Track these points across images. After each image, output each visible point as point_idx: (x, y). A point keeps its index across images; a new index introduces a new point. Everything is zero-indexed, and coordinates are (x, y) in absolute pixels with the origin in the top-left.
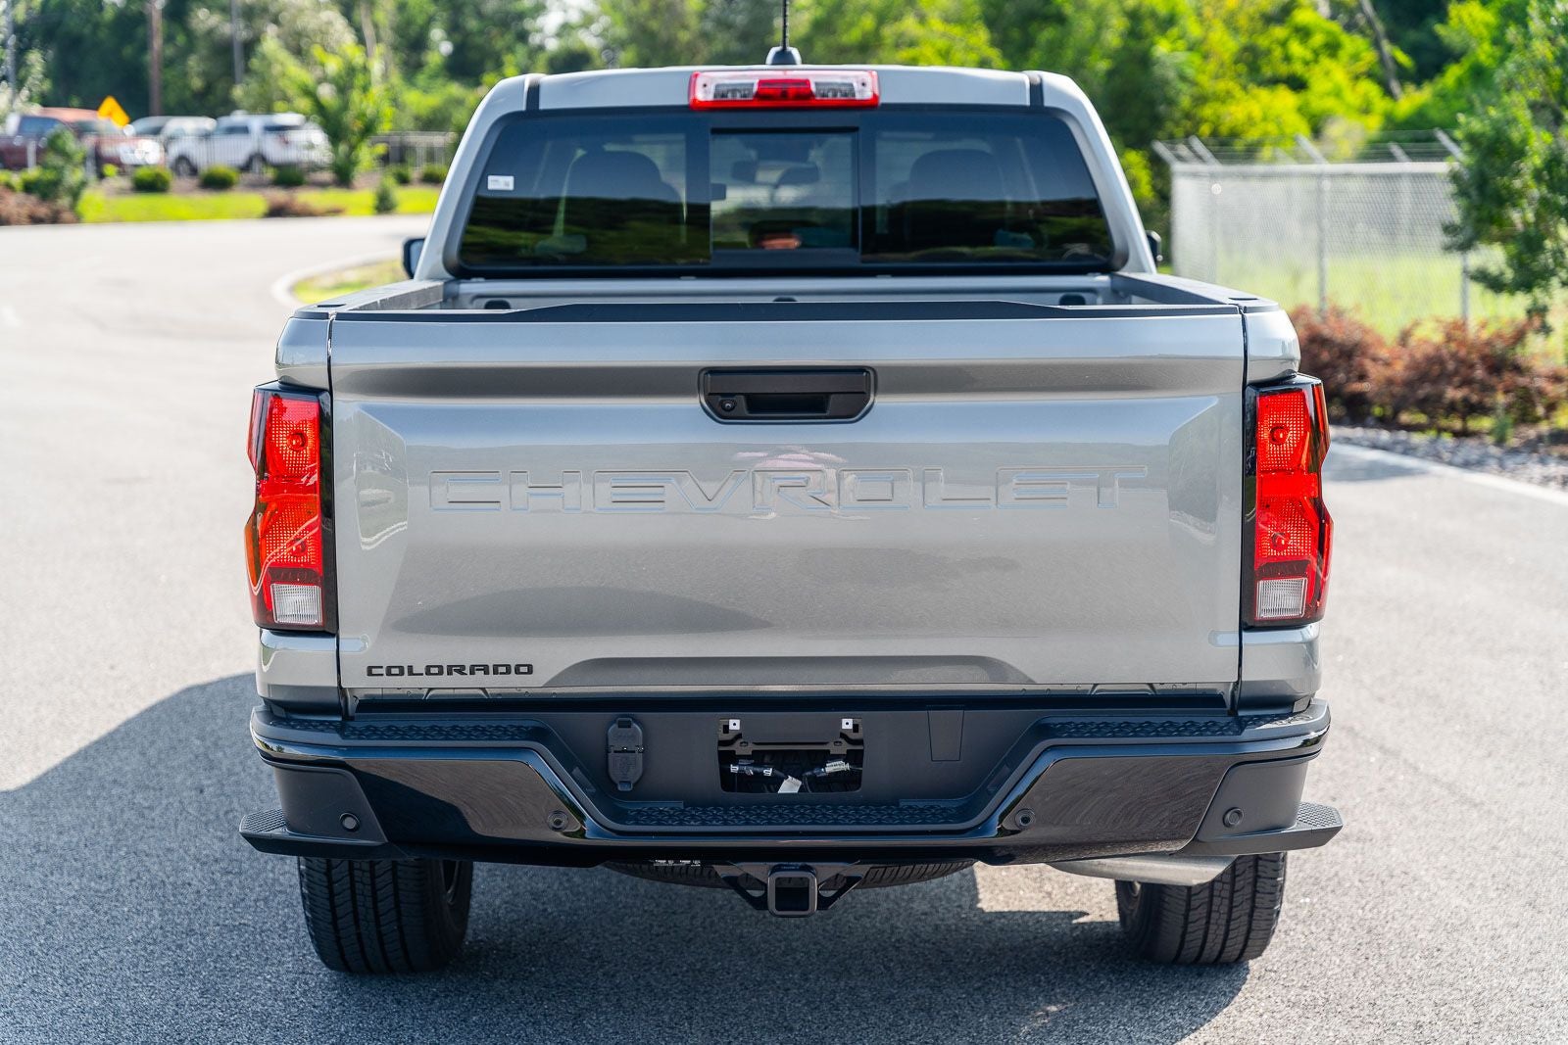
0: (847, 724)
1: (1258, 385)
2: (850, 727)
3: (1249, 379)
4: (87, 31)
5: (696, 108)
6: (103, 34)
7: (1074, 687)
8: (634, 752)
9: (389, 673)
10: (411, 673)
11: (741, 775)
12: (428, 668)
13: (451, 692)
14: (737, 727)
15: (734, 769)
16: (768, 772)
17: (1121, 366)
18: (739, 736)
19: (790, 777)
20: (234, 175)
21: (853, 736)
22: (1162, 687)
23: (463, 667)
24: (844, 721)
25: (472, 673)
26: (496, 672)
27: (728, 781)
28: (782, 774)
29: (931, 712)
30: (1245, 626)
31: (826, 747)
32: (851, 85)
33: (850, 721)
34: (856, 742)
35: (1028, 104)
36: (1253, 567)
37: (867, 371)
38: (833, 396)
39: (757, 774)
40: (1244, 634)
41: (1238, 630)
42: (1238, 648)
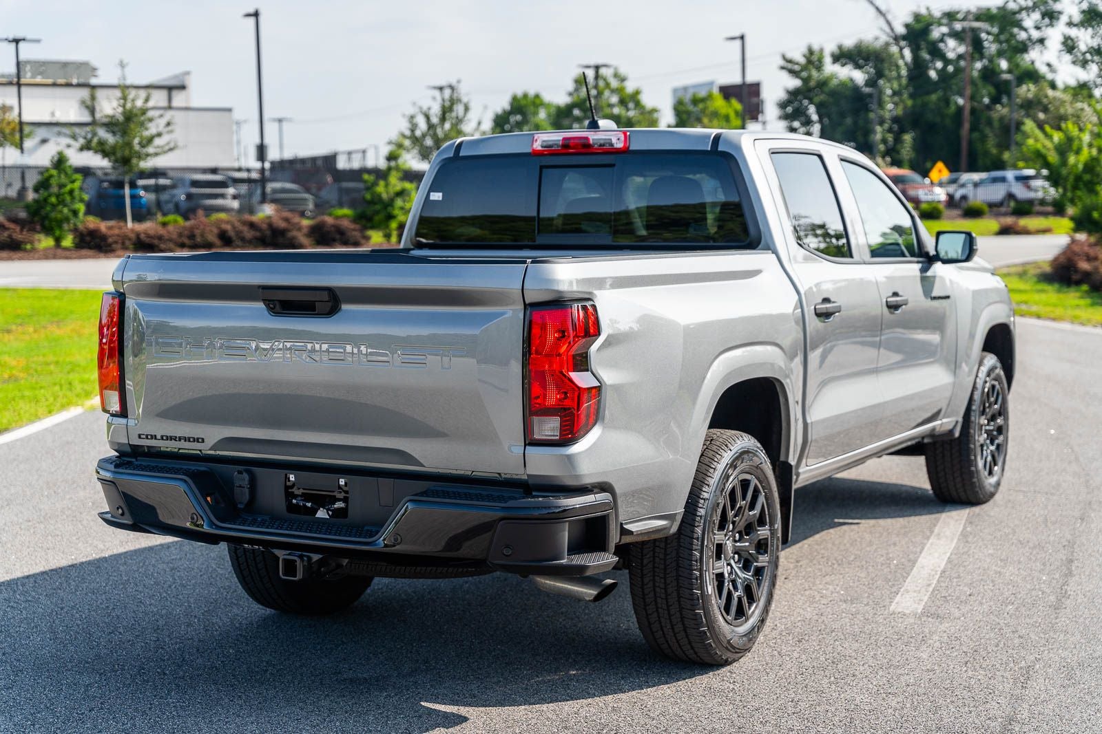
0: (342, 482)
1: (533, 305)
2: (343, 483)
3: (527, 302)
4: (938, 120)
5: (536, 154)
6: (948, 122)
7: (462, 472)
8: (244, 487)
9: (147, 438)
10: (156, 439)
11: (297, 505)
12: (162, 437)
13: (187, 451)
14: (293, 479)
15: (294, 501)
16: (309, 505)
17: (470, 291)
18: (294, 485)
19: (321, 509)
20: (986, 208)
21: (345, 489)
22: (506, 476)
23: (176, 437)
24: (341, 480)
25: (180, 440)
26: (189, 441)
27: (292, 508)
28: (315, 507)
29: (379, 479)
30: (527, 442)
31: (335, 494)
32: (611, 139)
33: (343, 480)
34: (346, 492)
35: (709, 149)
36: (530, 409)
37: (329, 290)
38: (316, 303)
39: (305, 505)
40: (527, 447)
41: (523, 444)
42: (522, 455)
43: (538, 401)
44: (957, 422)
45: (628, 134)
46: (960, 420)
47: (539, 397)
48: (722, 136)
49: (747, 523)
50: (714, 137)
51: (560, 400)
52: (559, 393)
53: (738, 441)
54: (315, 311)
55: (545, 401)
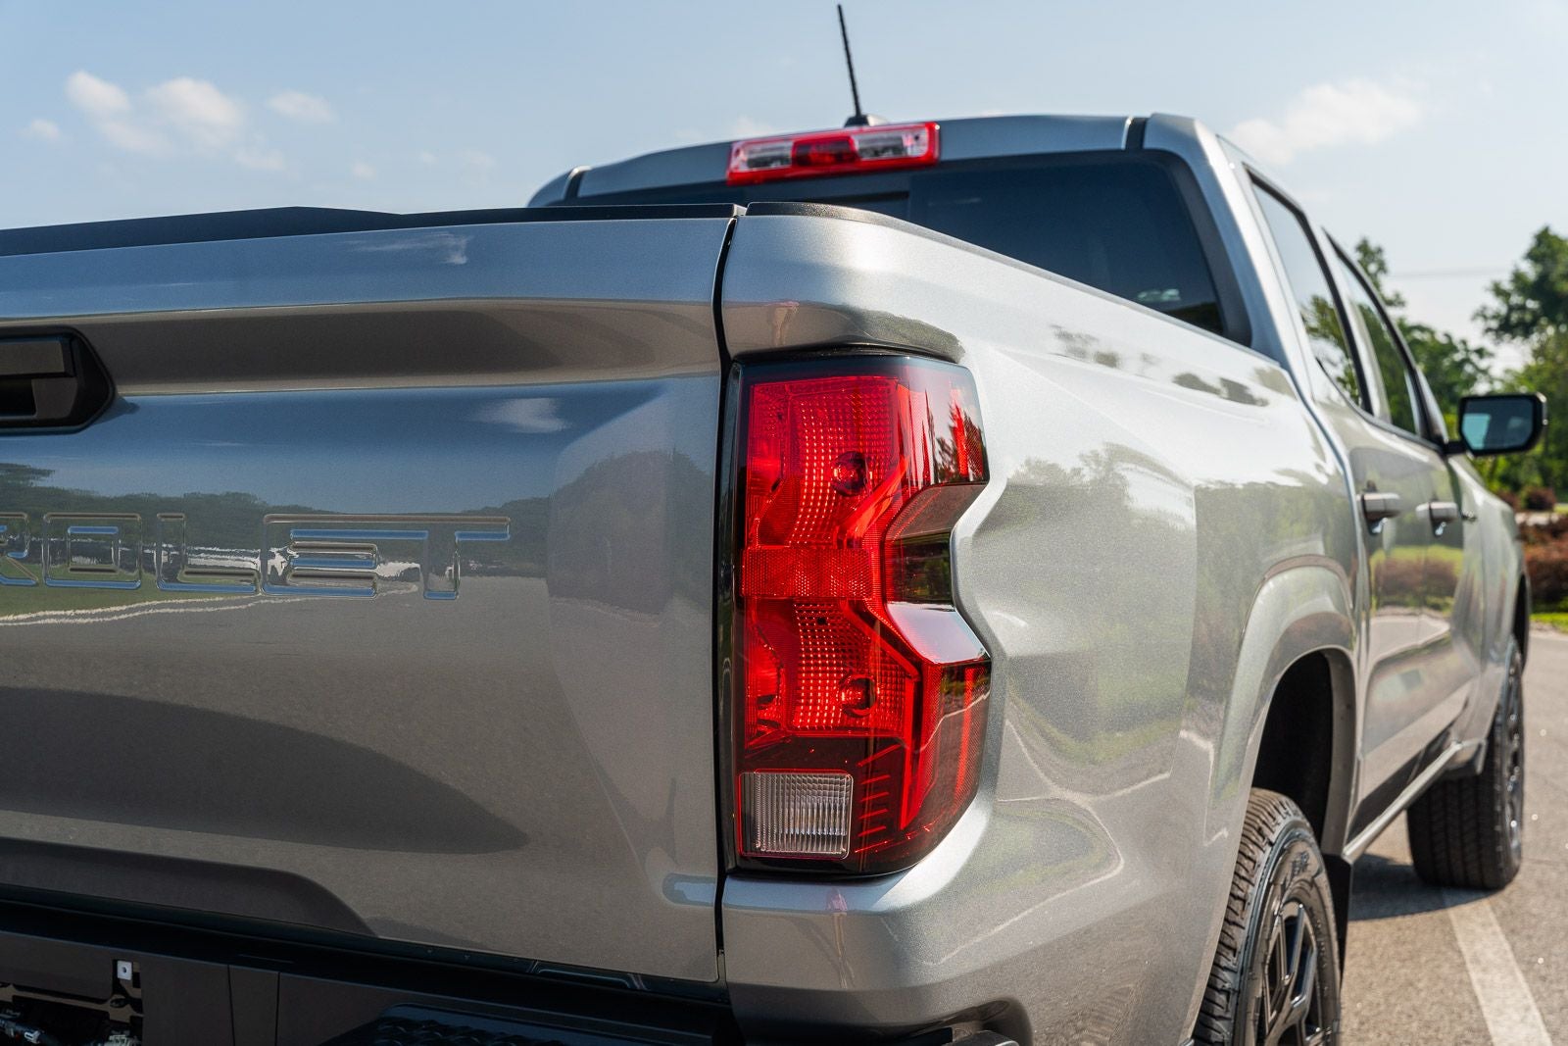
0: (125, 971)
1: (756, 361)
2: (129, 975)
3: (733, 350)
5: (736, 180)
16: (33, 1037)
21: (135, 993)
24: (121, 965)
29: (233, 969)
30: (730, 866)
31: (106, 1007)
32: (900, 139)
33: (128, 966)
34: (137, 1005)
35: (1123, 146)
36: (740, 745)
37: (71, 337)
38: (34, 383)
39: (20, 1037)
40: (730, 885)
41: (714, 874)
42: (712, 909)
43: (769, 713)
44: (1480, 747)
45: (937, 127)
46: (1484, 743)
47: (769, 699)
48: (1149, 121)
49: (1286, 1027)
50: (1131, 126)
51: (847, 708)
52: (842, 686)
53: (1279, 819)
54: (33, 412)
55: (791, 715)
